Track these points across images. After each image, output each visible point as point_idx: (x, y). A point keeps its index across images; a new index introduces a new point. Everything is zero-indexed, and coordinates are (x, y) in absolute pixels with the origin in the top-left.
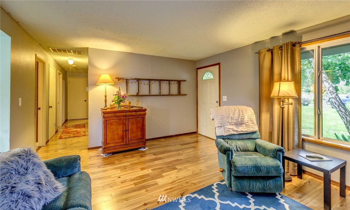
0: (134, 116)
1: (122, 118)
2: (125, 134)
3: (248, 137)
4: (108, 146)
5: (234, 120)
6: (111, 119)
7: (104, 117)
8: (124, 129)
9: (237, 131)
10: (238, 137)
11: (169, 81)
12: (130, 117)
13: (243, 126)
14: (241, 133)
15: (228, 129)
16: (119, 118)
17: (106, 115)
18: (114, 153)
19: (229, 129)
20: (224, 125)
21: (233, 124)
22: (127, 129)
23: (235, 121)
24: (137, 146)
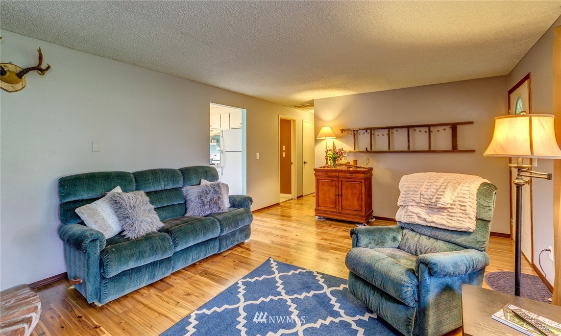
0: (349, 178)
1: (335, 179)
2: (337, 199)
3: (447, 238)
4: (320, 208)
5: (425, 199)
6: (323, 178)
7: (315, 176)
8: (337, 193)
9: (425, 220)
10: (428, 232)
11: (429, 126)
12: (343, 180)
13: (443, 214)
14: (433, 225)
15: (410, 212)
16: (330, 179)
17: (318, 173)
18: (328, 219)
19: (413, 213)
20: (407, 204)
21: (422, 206)
22: (340, 193)
23: (427, 202)
24: (353, 219)
